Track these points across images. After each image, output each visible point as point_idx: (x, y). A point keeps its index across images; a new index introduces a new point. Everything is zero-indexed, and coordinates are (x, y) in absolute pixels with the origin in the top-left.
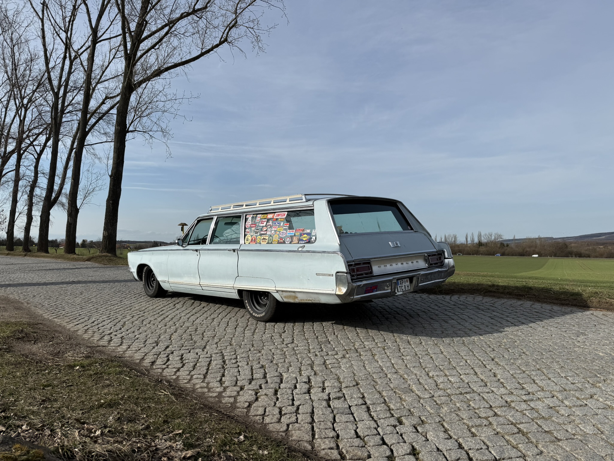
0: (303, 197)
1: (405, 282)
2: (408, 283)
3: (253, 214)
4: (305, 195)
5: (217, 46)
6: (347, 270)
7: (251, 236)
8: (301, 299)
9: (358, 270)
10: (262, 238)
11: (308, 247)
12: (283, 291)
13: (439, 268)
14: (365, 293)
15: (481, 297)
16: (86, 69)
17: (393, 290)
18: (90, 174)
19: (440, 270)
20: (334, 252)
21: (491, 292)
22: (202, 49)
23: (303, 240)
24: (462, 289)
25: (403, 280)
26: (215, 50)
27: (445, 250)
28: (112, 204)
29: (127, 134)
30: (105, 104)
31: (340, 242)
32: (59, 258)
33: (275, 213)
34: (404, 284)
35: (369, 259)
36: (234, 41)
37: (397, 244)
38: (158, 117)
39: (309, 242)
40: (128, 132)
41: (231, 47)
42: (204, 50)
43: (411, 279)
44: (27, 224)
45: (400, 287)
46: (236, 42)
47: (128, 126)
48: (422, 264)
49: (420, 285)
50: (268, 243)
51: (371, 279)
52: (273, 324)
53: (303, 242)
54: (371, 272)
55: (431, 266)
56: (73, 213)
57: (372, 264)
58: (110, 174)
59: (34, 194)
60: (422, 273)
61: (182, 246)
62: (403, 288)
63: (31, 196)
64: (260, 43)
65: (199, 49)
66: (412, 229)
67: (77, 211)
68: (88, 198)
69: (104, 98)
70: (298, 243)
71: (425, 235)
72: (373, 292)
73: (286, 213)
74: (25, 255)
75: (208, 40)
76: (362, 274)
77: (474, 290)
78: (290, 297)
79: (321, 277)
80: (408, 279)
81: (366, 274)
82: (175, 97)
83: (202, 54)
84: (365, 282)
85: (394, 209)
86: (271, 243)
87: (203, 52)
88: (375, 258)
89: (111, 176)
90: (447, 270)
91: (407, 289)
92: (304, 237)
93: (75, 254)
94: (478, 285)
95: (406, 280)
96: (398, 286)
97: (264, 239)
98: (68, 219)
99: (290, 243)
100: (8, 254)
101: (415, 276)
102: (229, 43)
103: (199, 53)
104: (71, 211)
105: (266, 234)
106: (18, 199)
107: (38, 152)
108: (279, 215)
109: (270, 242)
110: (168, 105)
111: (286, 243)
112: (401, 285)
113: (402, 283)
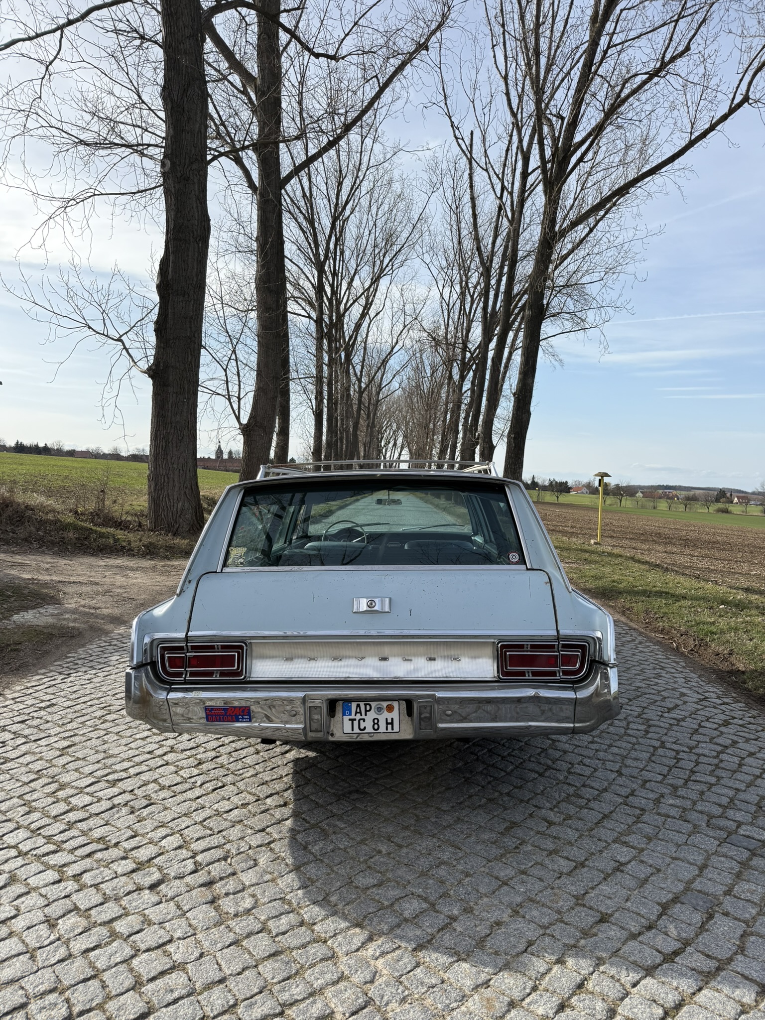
2: (394, 714)
5: (724, 118)
17: (315, 726)
19: (544, 693)
22: (691, 133)
26: (718, 127)
27: (600, 636)
29: (544, 322)
31: (183, 591)
34: (372, 715)
37: (372, 605)
40: (544, 318)
42: (697, 134)
43: (410, 704)
45: (352, 720)
47: (544, 308)
48: (473, 667)
49: (440, 726)
54: (242, 672)
55: (510, 679)
57: (249, 650)
58: (515, 391)
60: (446, 694)
66: (520, 562)
71: (550, 582)
72: (238, 721)
75: (704, 113)
76: (210, 674)
80: (396, 704)
81: (223, 673)
83: (691, 144)
87: (693, 137)
88: (266, 637)
89: (514, 394)
90: (593, 699)
96: (346, 718)
101: (419, 700)
102: (756, 102)
103: (685, 143)
104: (484, 448)
112: (358, 717)
113: (366, 711)
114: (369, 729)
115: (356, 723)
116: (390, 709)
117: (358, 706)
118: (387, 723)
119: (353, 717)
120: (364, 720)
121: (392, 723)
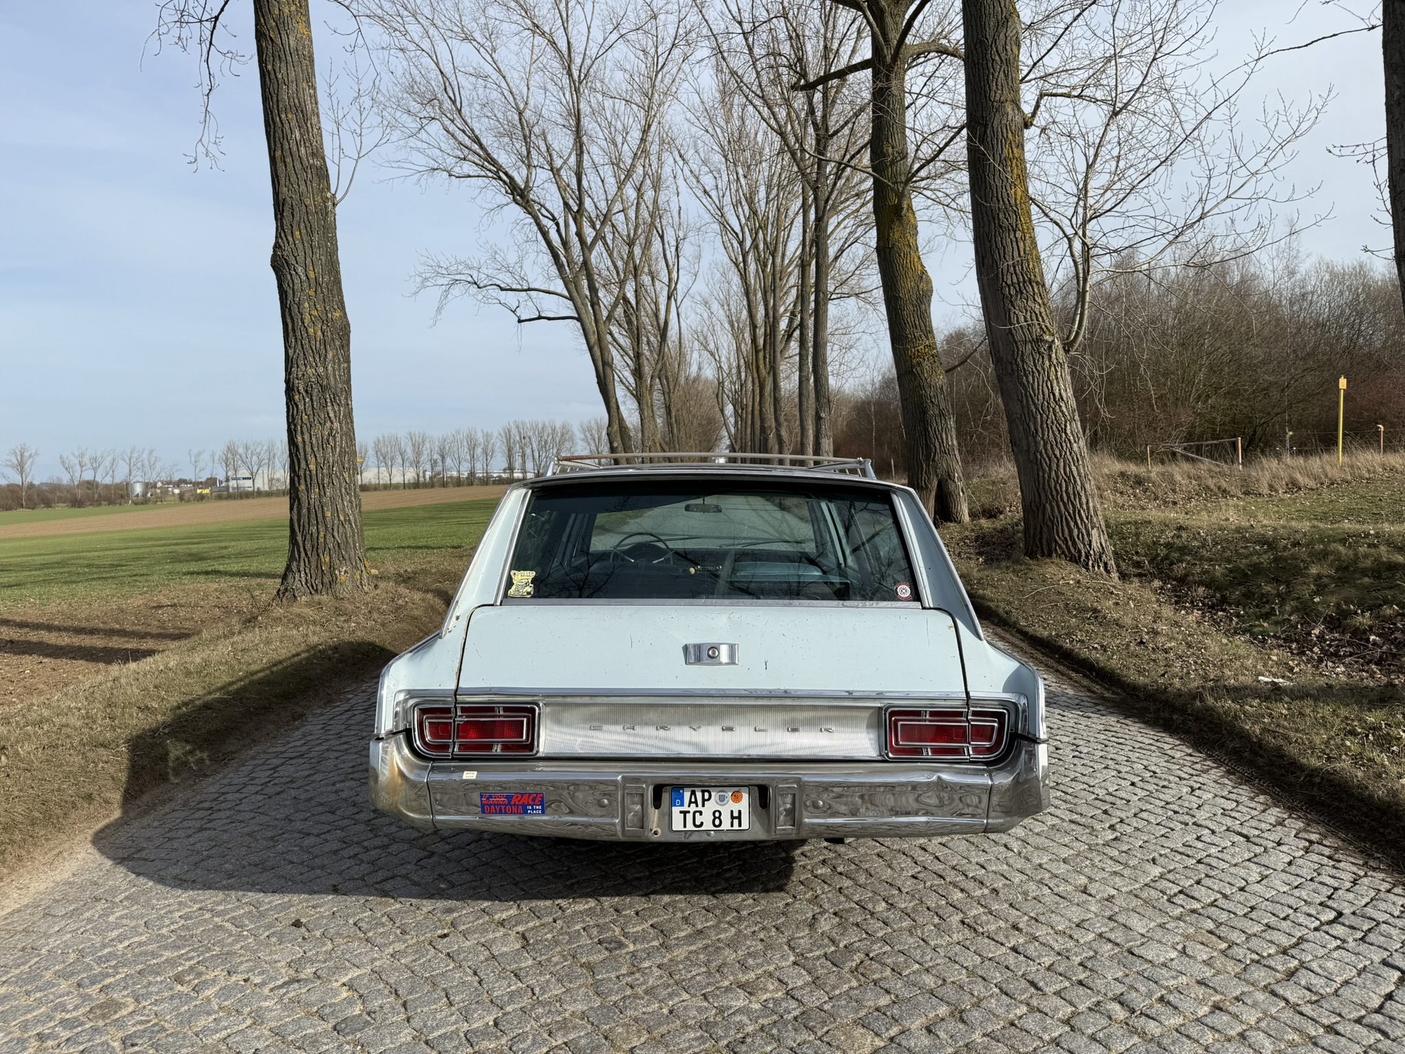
1: (722, 799)
2: (743, 805)
9: (464, 729)
17: (634, 820)
25: (713, 790)
27: (1025, 701)
31: (451, 630)
34: (712, 806)
35: (532, 699)
43: (762, 792)
45: (685, 813)
54: (529, 745)
55: (896, 757)
62: (705, 819)
66: (914, 595)
72: (525, 813)
76: (486, 747)
80: (745, 791)
81: (501, 748)
84: (468, 776)
88: (564, 697)
90: (1011, 786)
95: (729, 790)
96: (675, 809)
101: (777, 783)
112: (693, 808)
113: (704, 800)
114: (708, 826)
115: (689, 817)
116: (737, 798)
117: (693, 793)
118: (733, 818)
119: (685, 808)
121: (739, 818)
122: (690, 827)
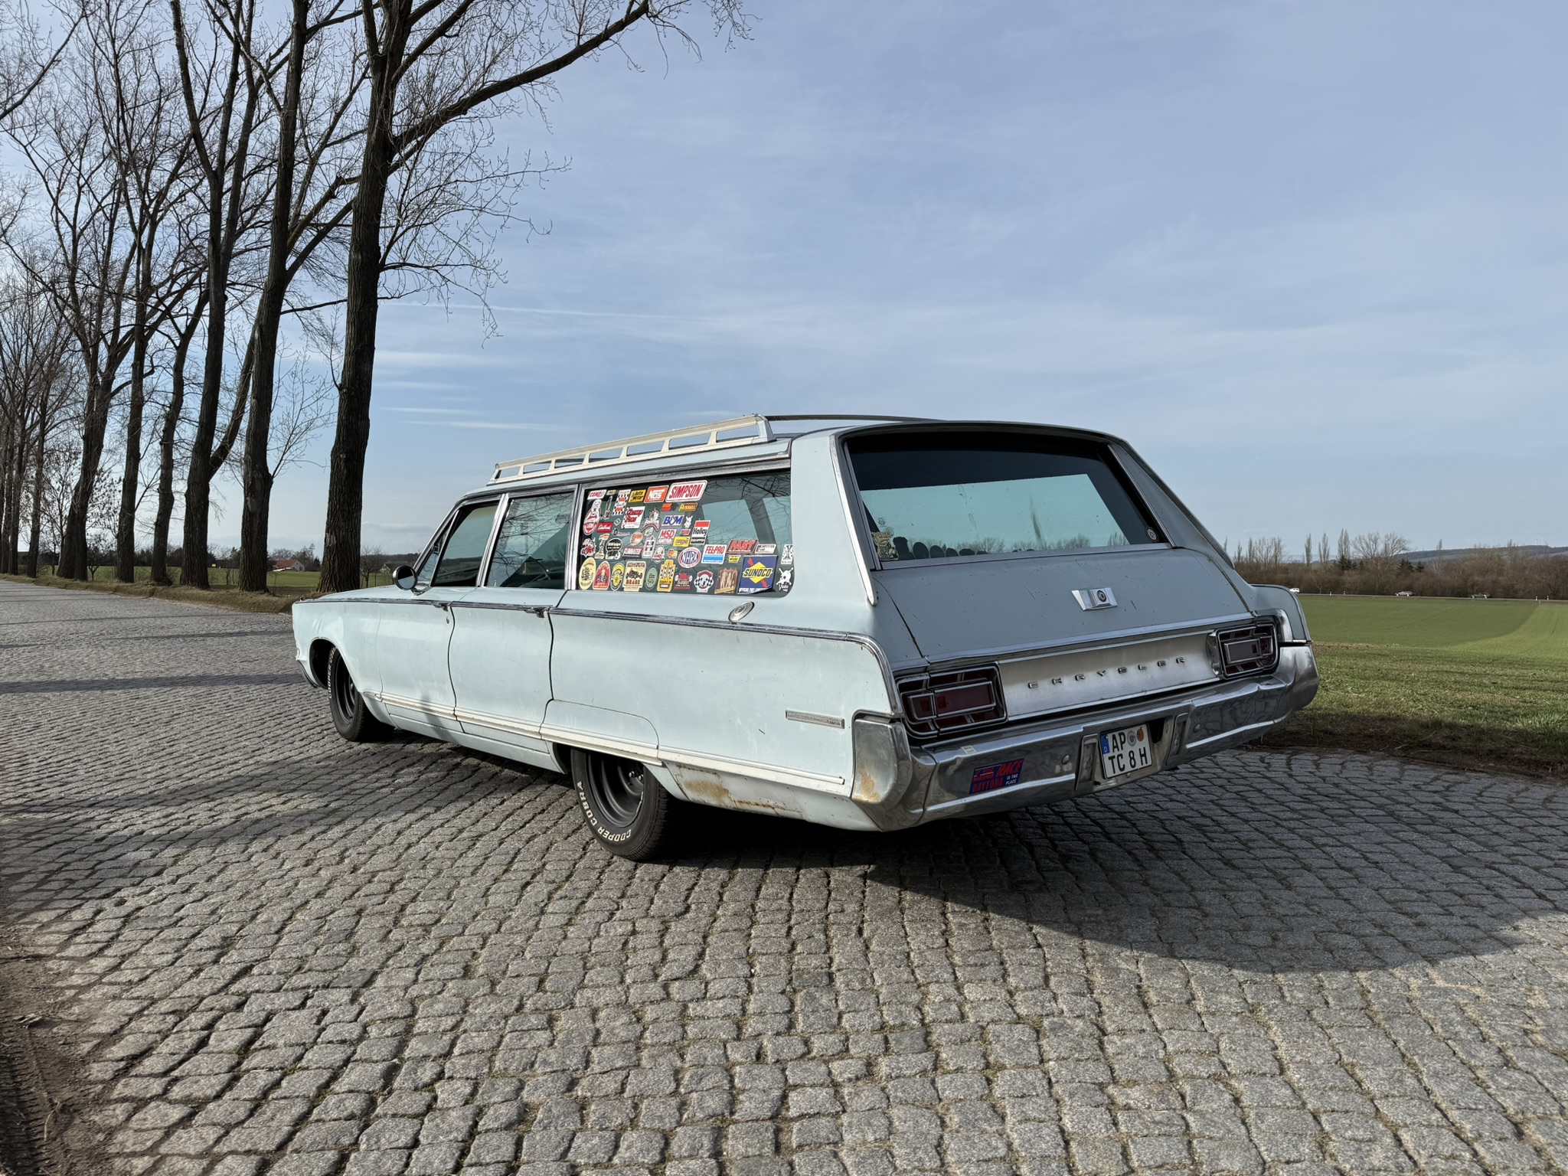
0: (762, 424)
1: (1132, 739)
2: (1145, 743)
3: (609, 488)
4: (770, 418)
5: (620, 26)
6: (893, 708)
7: (598, 562)
8: (737, 797)
9: (942, 702)
10: (628, 570)
11: (767, 611)
12: (680, 765)
13: (1259, 681)
14: (972, 793)
15: (1395, 763)
16: (282, 103)
17: (1085, 773)
18: (298, 385)
19: (1263, 687)
20: (849, 638)
21: (1428, 745)
22: (579, 36)
23: (750, 584)
24: (1326, 732)
25: (1126, 732)
26: (614, 37)
27: (1284, 615)
28: (346, 461)
29: (382, 274)
30: (335, 197)
31: (877, 597)
32: (223, 603)
33: (670, 483)
34: (1127, 747)
35: (990, 660)
36: (667, 10)
37: (1103, 598)
38: (462, 227)
39: (771, 590)
40: (383, 267)
41: (660, 28)
42: (584, 40)
43: (1155, 727)
44: (160, 514)
45: (1111, 758)
46: (674, 14)
47: (382, 252)
48: (1197, 669)
49: (1189, 746)
50: (644, 590)
51: (998, 736)
52: (659, 869)
53: (752, 590)
54: (1000, 709)
55: (1229, 674)
56: (258, 486)
57: (1004, 677)
58: (339, 382)
59: (176, 437)
60: (1198, 702)
61: (413, 589)
62: (1125, 761)
63: (167, 444)
64: (735, 13)
65: (571, 36)
66: (1162, 539)
67: (268, 480)
68: (294, 447)
69: (332, 181)
70: (735, 593)
71: (1210, 559)
72: (1004, 785)
73: (704, 484)
74: (152, 594)
75: (595, 12)
76: (961, 720)
77: (1370, 737)
78: (703, 787)
79: (803, 726)
80: (1144, 728)
81: (978, 716)
82: (504, 168)
83: (580, 51)
84: (969, 752)
85: (1100, 466)
86: (654, 590)
87: (582, 43)
88: (1013, 655)
89: (340, 388)
90: (1291, 687)
91: (1139, 766)
92: (755, 573)
93: (266, 590)
94: (1382, 719)
95: (1135, 730)
96: (1106, 757)
97: (633, 574)
98: (246, 501)
99: (711, 592)
100: (116, 590)
101: (1170, 717)
102: (656, 16)
103: (572, 47)
104: (253, 480)
105: (640, 557)
106: (142, 452)
107: (183, 330)
108: (680, 491)
109: (650, 585)
110: (488, 190)
111: (699, 590)
112: (1116, 753)
113: (1122, 743)
114: (1128, 768)
115: (1115, 760)
116: (1140, 736)
117: (1114, 738)
118: (1141, 756)
119: (1111, 754)
120: (1121, 755)
121: (1145, 755)
122: (1118, 772)
